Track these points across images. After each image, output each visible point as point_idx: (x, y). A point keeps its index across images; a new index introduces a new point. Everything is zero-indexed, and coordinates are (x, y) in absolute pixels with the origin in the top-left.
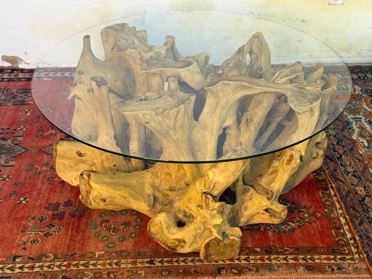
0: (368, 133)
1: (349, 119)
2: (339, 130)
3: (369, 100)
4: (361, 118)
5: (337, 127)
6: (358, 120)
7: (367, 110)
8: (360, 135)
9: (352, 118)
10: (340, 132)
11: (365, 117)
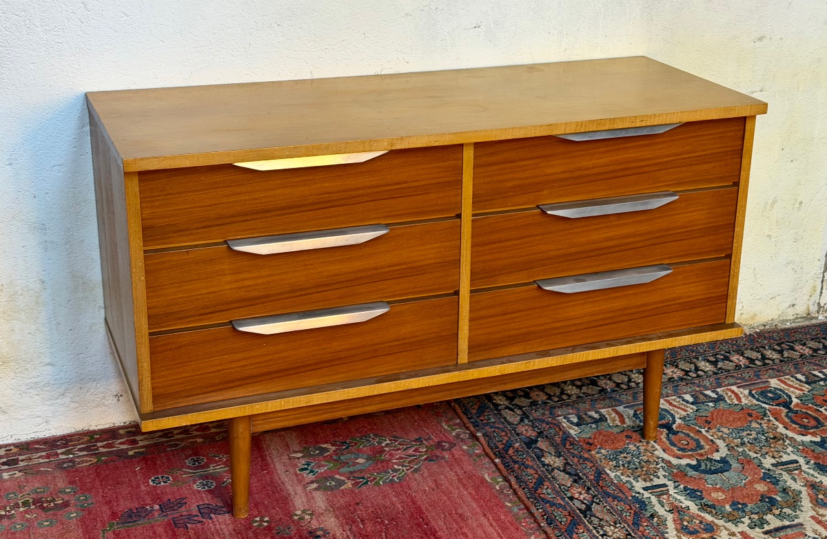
0: (698, 522)
1: (639, 493)
2: (628, 525)
3: (663, 437)
4: (665, 486)
5: (620, 516)
6: (659, 490)
7: (669, 462)
8: (683, 529)
9: (645, 489)
10: (633, 531)
11: (675, 482)
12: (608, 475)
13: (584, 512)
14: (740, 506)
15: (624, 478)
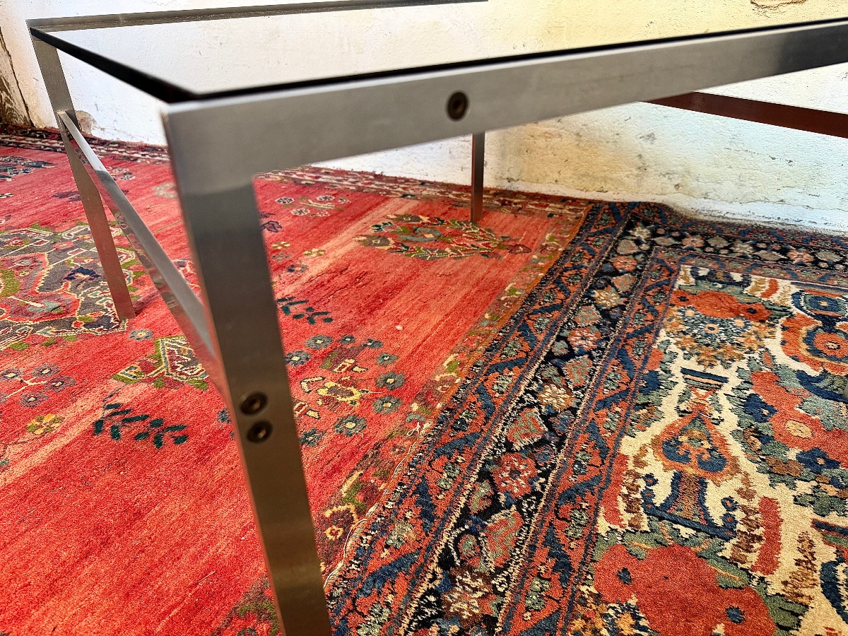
1: (668, 372)
2: (590, 399)
3: (805, 329)
7: (772, 358)
9: (684, 371)
10: (587, 409)
11: (746, 382)
12: (657, 335)
13: (550, 356)
14: (821, 461)
15: (673, 348)
